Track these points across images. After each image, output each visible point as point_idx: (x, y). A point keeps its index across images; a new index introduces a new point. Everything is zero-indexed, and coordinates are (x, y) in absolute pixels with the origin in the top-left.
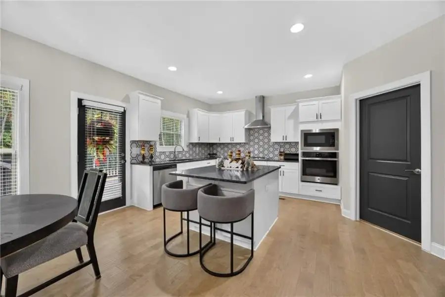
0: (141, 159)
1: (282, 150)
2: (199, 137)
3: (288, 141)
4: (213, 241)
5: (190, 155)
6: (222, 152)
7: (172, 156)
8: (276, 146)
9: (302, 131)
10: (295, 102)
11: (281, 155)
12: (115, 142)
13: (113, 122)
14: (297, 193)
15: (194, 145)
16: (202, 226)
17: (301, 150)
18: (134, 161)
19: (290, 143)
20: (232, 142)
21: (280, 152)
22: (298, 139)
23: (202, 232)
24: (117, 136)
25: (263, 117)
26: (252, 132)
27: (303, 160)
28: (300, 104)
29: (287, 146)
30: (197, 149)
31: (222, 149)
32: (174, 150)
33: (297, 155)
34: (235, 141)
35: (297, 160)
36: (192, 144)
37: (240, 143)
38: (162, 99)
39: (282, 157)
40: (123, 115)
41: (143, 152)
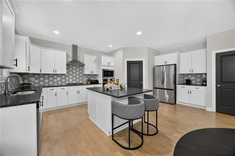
8: (84, 77)
29: (90, 76)
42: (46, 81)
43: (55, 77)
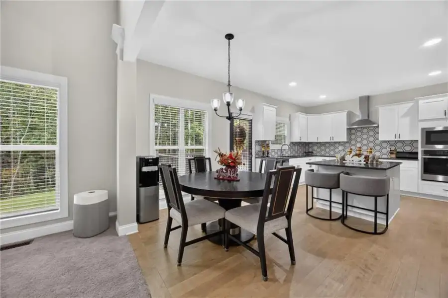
0: (261, 154)
1: (393, 148)
2: (301, 138)
3: (401, 139)
4: (345, 215)
5: (291, 153)
6: (319, 150)
7: (279, 153)
8: (385, 145)
9: (423, 129)
10: (413, 100)
11: (391, 153)
12: (246, 142)
13: (245, 127)
14: (416, 191)
15: (294, 144)
16: (332, 203)
17: (422, 148)
18: (257, 156)
19: (404, 141)
20: (332, 141)
21: (390, 151)
22: (418, 136)
23: (332, 210)
24: (247, 137)
25: (368, 117)
26: (353, 131)
27: (424, 158)
28: (421, 102)
29: (399, 145)
30: (296, 147)
31: (318, 148)
32: (280, 148)
33: (417, 153)
34: (335, 140)
35: (416, 159)
36: (292, 143)
37: (340, 142)
38: (276, 107)
39: (394, 156)
40: (251, 122)
41: (263, 149)
42: (327, 150)
43: (337, 145)
